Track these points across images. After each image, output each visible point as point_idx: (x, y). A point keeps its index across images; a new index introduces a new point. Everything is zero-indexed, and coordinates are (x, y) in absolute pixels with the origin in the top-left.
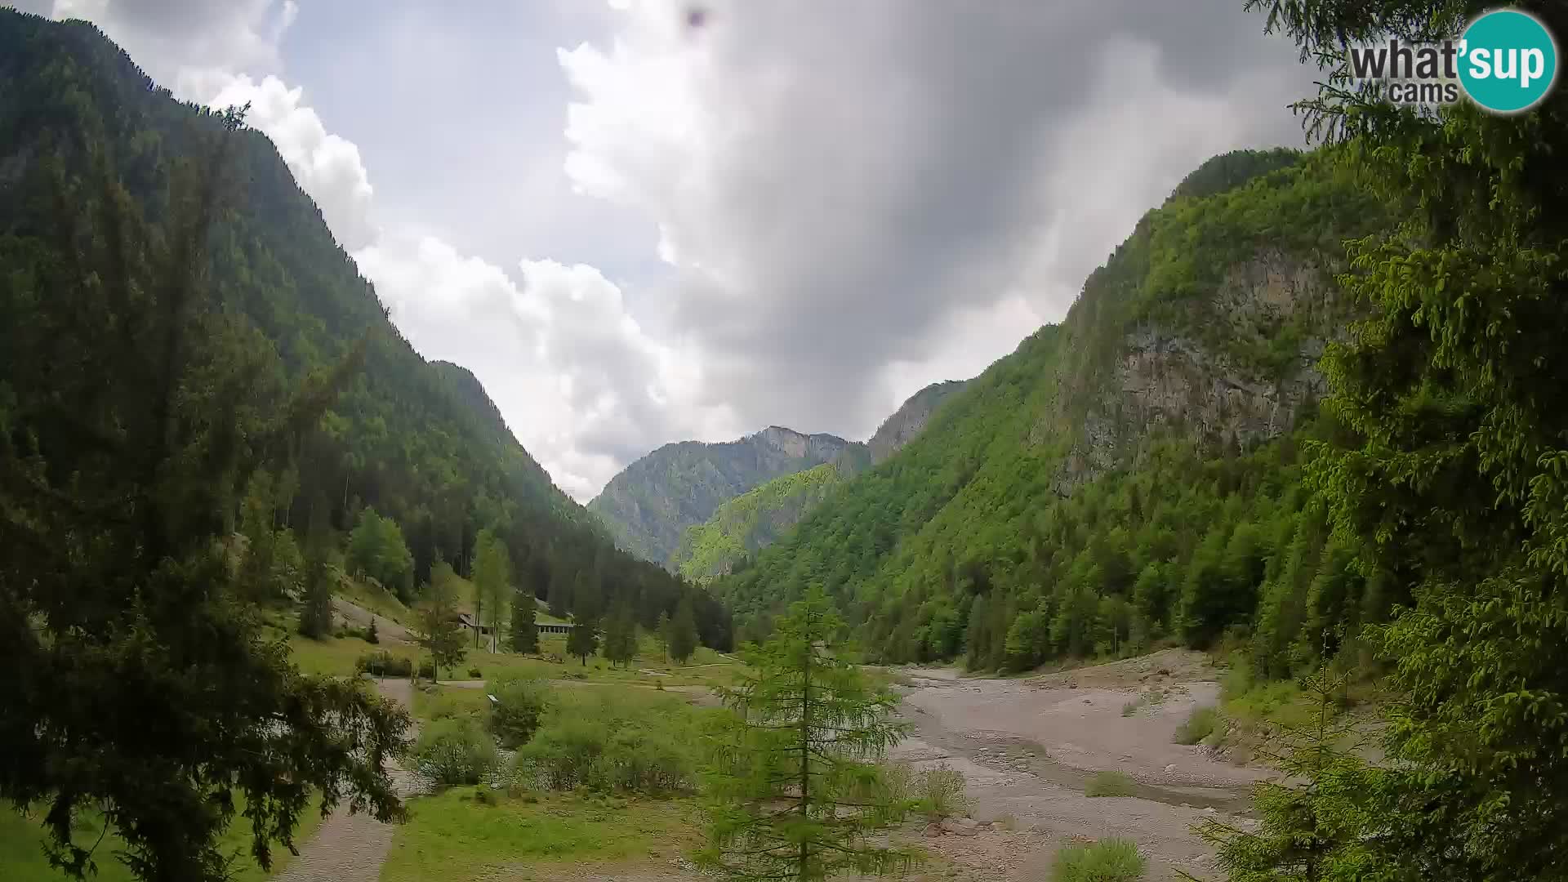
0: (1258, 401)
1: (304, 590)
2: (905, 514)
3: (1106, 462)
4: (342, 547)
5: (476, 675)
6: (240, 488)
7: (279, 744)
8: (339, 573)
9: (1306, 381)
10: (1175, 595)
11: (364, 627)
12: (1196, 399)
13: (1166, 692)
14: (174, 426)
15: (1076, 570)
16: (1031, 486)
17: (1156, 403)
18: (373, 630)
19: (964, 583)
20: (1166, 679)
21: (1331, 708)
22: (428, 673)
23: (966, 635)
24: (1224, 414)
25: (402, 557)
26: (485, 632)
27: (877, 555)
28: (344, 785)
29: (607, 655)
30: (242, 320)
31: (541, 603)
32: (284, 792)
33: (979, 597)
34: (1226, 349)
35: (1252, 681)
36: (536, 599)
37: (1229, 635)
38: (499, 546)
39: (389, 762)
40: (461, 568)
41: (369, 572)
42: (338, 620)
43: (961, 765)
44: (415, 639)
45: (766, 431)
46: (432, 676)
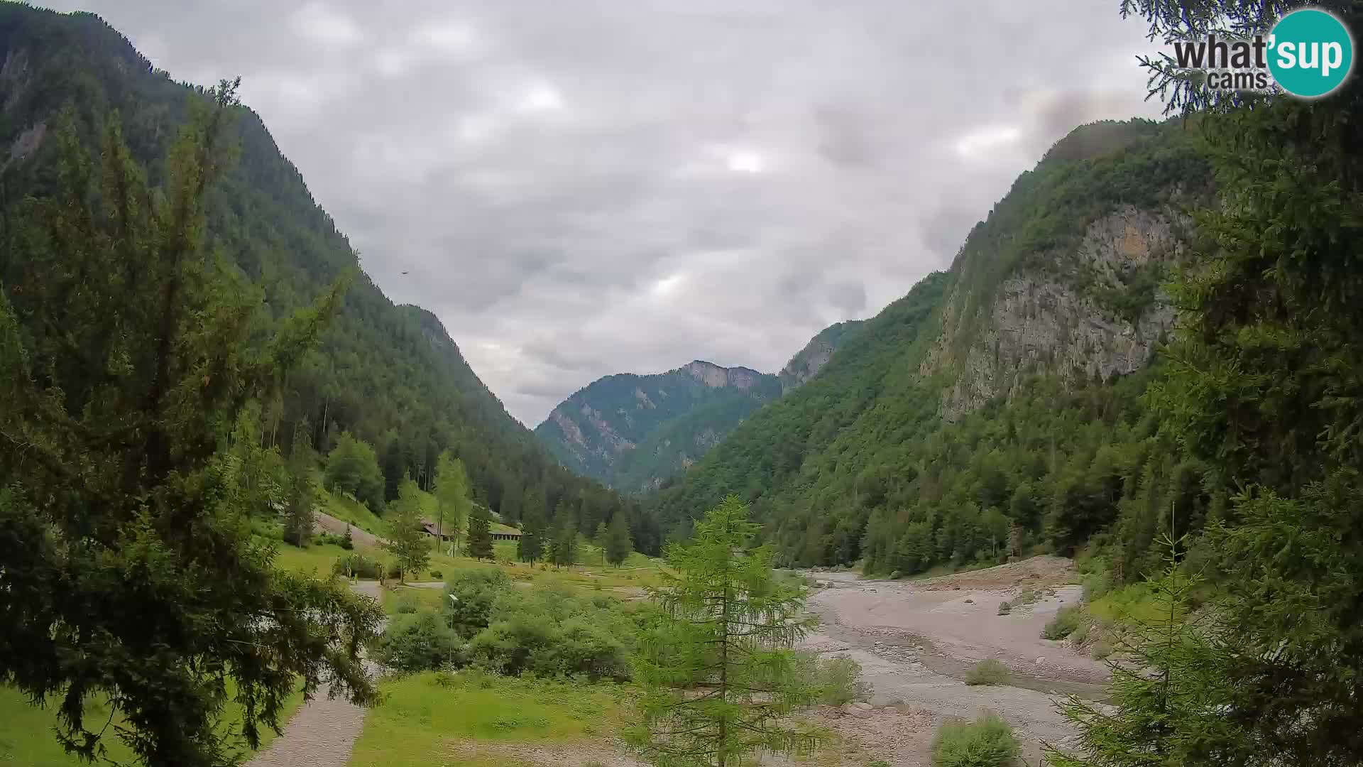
0: (1118, 338)
1: (287, 504)
2: (811, 437)
3: (987, 392)
4: (322, 466)
5: (439, 576)
6: (232, 416)
7: (267, 637)
8: (320, 490)
9: (1159, 321)
10: (1045, 509)
11: (340, 536)
12: (1064, 339)
13: (1037, 593)
14: (175, 362)
15: (959, 487)
16: (921, 412)
17: (1029, 341)
18: (348, 539)
19: (863, 497)
20: (1037, 582)
21: (1180, 607)
22: (396, 574)
23: (864, 543)
24: (1089, 351)
25: (374, 475)
26: (445, 539)
27: (788, 471)
28: (323, 673)
29: (552, 560)
30: (234, 271)
31: (495, 514)
32: (270, 680)
33: (876, 511)
34: (1091, 293)
35: (1112, 585)
36: (491, 512)
37: (1092, 544)
38: (458, 465)
39: (362, 653)
40: (425, 483)
41: (345, 488)
42: (317, 529)
43: (858, 656)
44: (384, 546)
45: (691, 364)
46: (399, 577)
